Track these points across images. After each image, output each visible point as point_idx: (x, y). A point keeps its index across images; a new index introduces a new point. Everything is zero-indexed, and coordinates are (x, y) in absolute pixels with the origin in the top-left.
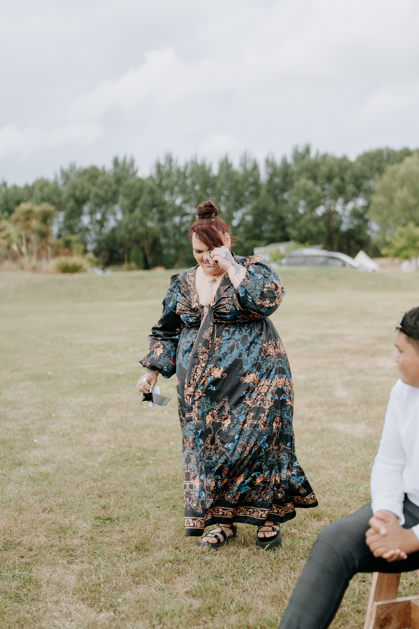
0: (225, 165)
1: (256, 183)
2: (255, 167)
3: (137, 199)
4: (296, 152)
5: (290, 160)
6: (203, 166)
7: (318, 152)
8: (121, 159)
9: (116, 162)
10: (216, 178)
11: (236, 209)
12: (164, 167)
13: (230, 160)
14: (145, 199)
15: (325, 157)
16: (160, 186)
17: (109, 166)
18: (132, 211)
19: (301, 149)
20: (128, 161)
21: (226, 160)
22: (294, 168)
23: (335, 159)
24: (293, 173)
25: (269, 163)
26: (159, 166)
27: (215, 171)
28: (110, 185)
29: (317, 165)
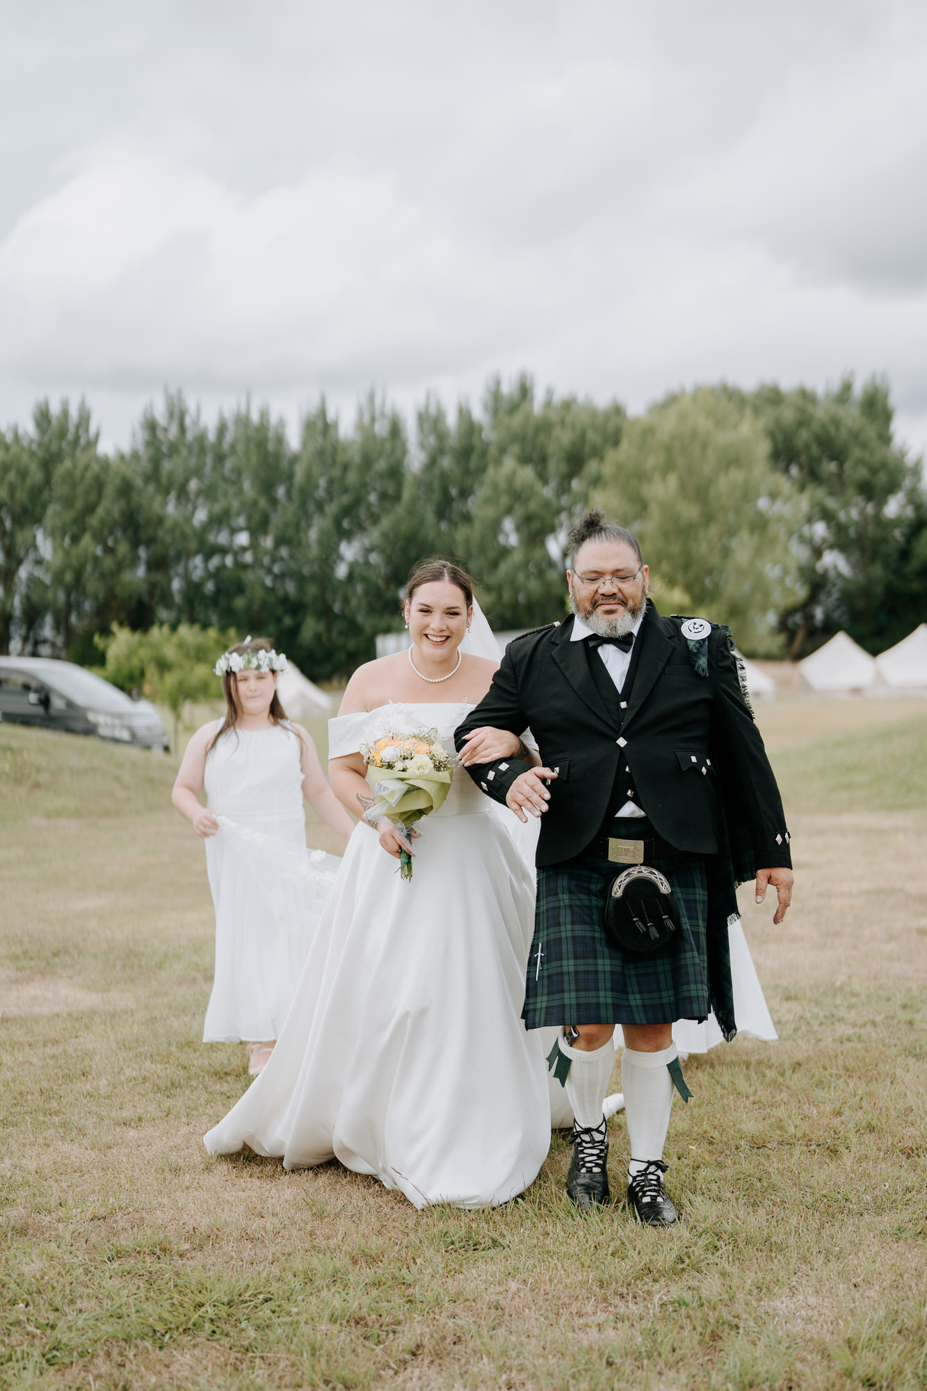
0: (319, 426)
1: (395, 473)
2: (396, 430)
3: (90, 509)
4: (496, 396)
5: (479, 414)
6: (263, 427)
7: (550, 392)
8: (55, 409)
9: (43, 418)
10: (295, 459)
11: (346, 535)
12: (166, 430)
13: (331, 416)
14: (109, 508)
15: (567, 405)
16: (153, 475)
17: (28, 428)
18: (75, 539)
19: (508, 388)
20: (74, 413)
21: (323, 413)
22: (489, 435)
23: (593, 413)
24: (485, 447)
25: (431, 422)
26: (151, 426)
27: (294, 440)
28: (23, 474)
29: (545, 427)
